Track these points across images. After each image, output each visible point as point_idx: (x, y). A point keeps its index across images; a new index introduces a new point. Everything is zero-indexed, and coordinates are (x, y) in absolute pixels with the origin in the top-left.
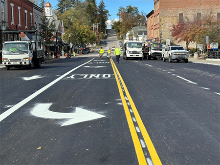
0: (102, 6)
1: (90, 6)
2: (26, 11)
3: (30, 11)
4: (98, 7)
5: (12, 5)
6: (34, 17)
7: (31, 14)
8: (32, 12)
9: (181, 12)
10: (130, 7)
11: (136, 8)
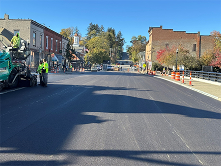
0: (120, 35)
1: (110, 35)
2: (57, 41)
3: (59, 40)
4: (116, 36)
5: (47, 37)
6: (63, 44)
7: (60, 42)
8: (61, 41)
9: (168, 43)
10: (140, 36)
11: (145, 38)
